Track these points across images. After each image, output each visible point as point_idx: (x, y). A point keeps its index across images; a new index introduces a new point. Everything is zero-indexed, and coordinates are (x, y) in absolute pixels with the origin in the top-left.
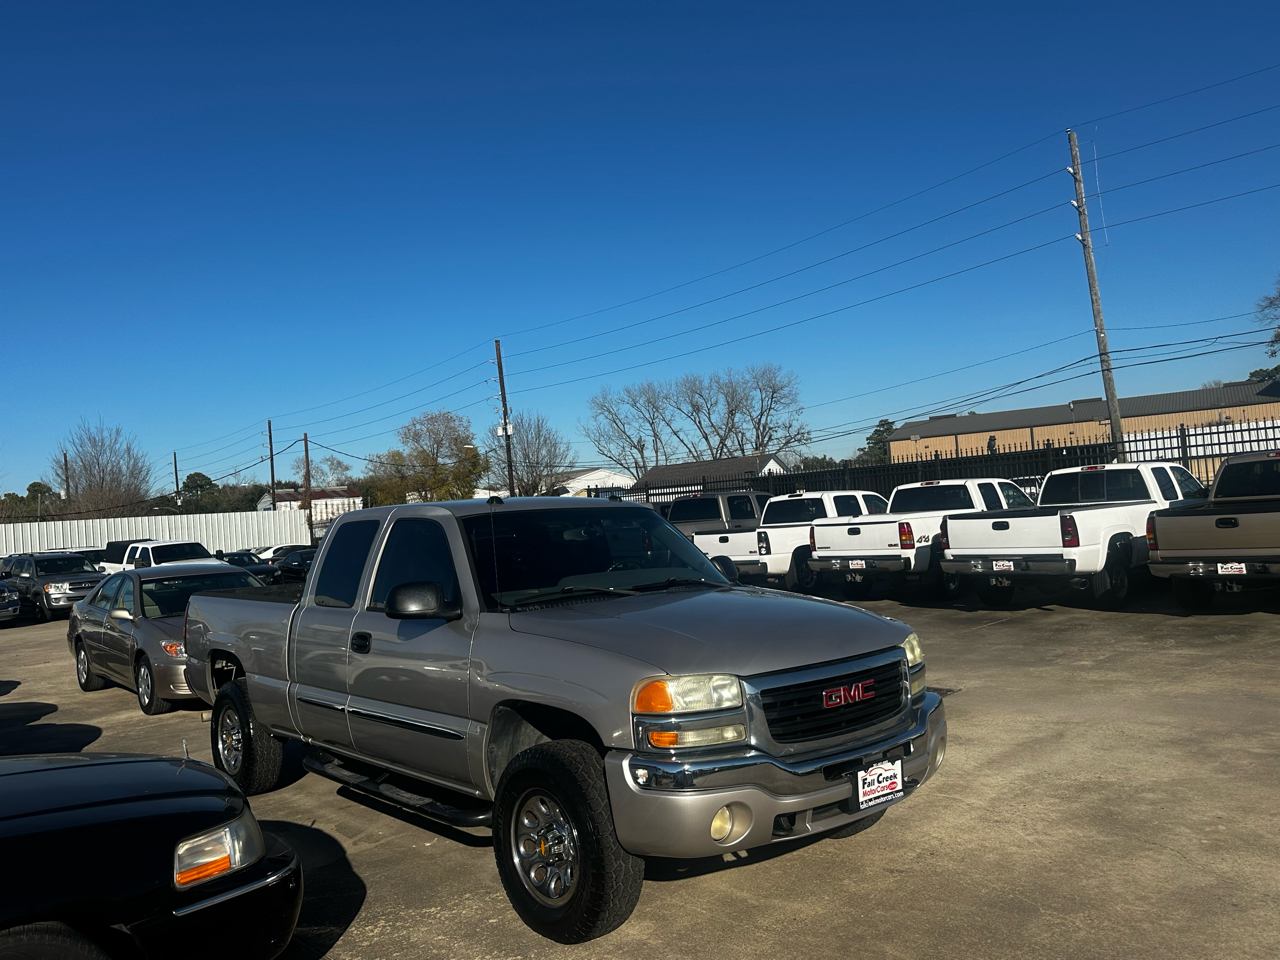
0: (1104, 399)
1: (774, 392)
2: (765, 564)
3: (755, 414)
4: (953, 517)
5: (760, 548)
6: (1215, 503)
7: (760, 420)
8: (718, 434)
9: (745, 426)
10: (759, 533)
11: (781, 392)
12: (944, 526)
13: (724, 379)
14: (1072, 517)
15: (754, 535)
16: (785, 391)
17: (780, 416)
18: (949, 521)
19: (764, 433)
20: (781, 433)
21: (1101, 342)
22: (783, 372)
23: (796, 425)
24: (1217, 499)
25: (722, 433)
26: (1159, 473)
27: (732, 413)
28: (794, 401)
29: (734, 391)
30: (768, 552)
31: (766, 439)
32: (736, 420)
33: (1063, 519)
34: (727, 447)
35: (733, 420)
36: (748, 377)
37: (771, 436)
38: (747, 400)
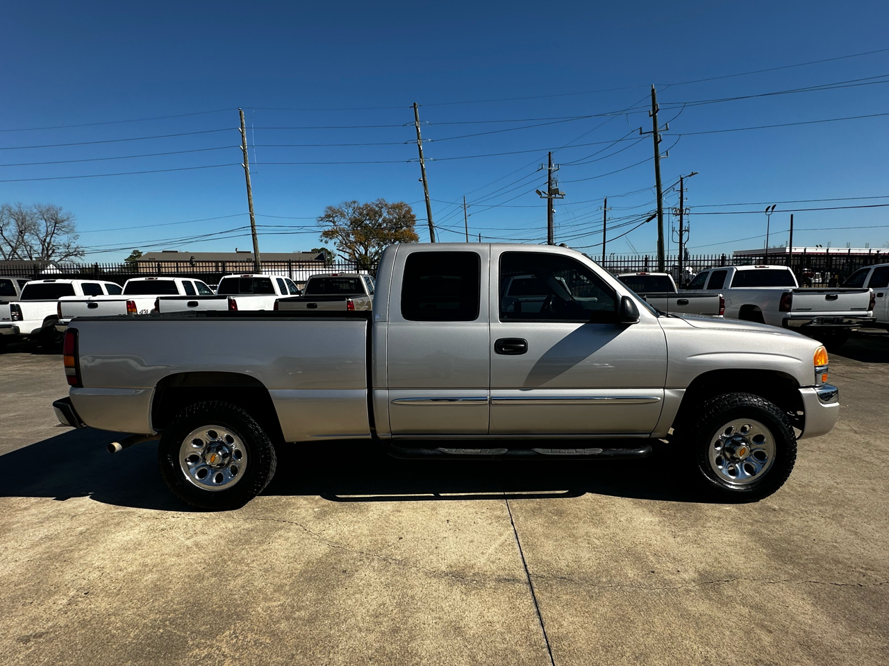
0: (253, 252)
1: (56, 223)
2: (18, 327)
3: (41, 236)
4: (162, 298)
5: (13, 316)
6: (305, 297)
7: (45, 239)
8: (10, 245)
9: (33, 242)
10: (11, 305)
11: (62, 223)
12: (157, 304)
13: (15, 209)
14: (234, 300)
15: (8, 307)
16: (66, 223)
17: (60, 239)
18: (160, 300)
19: (48, 249)
20: (62, 250)
21: (252, 219)
22: (63, 211)
23: (73, 245)
24: (308, 295)
25: (13, 245)
26: (279, 281)
27: (21, 233)
28: (72, 230)
29: (24, 219)
30: (21, 318)
31: (50, 252)
32: (25, 237)
33: (230, 301)
34: (17, 254)
35: (23, 238)
36: (35, 211)
37: (54, 250)
38: (34, 225)
